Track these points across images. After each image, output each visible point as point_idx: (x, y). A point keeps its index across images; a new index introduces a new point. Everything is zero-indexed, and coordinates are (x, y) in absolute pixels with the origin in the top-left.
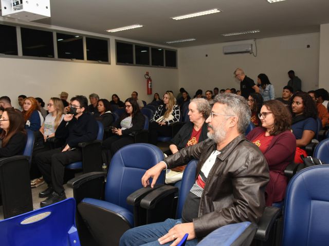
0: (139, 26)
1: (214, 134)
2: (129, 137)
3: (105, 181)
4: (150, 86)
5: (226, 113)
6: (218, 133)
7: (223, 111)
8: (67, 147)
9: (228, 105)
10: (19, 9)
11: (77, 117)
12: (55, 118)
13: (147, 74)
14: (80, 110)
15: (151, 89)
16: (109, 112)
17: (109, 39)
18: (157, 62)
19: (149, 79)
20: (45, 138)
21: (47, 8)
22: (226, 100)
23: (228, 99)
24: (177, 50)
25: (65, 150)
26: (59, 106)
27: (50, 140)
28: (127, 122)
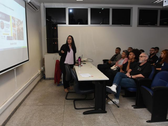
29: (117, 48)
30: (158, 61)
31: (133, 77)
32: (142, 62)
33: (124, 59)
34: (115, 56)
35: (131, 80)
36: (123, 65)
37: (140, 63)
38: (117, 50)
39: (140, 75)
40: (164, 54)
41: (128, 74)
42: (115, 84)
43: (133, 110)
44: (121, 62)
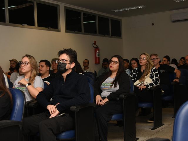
11: (65, 75)
13: (95, 43)
14: (70, 66)
15: (99, 58)
16: (81, 74)
17: (58, 5)
19: (97, 49)
25: (54, 115)
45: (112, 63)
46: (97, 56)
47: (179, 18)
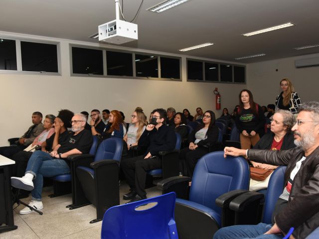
0: (210, 44)
1: (302, 141)
2: (204, 148)
3: (190, 185)
4: (219, 101)
5: (313, 120)
6: (306, 140)
7: (311, 118)
8: (149, 155)
9: (315, 112)
10: (112, 35)
11: (157, 127)
12: (137, 128)
13: (216, 90)
14: (160, 121)
15: (220, 104)
16: (184, 125)
17: (181, 58)
18: (226, 78)
19: (218, 95)
20: (129, 147)
21: (135, 31)
22: (312, 107)
23: (314, 107)
24: (245, 66)
25: (147, 157)
26: (141, 118)
27: (133, 148)
28: (202, 134)
29: (35, 113)
30: (105, 129)
31: (63, 155)
32: (77, 131)
33: (49, 131)
34: (33, 127)
35: (59, 161)
36: (47, 140)
37: (74, 133)
38: (35, 117)
39: (75, 151)
40: (114, 116)
41: (54, 153)
42: (29, 171)
43: (68, 213)
44: (44, 137)
45: (205, 117)
46: (218, 103)
47: (304, 65)
